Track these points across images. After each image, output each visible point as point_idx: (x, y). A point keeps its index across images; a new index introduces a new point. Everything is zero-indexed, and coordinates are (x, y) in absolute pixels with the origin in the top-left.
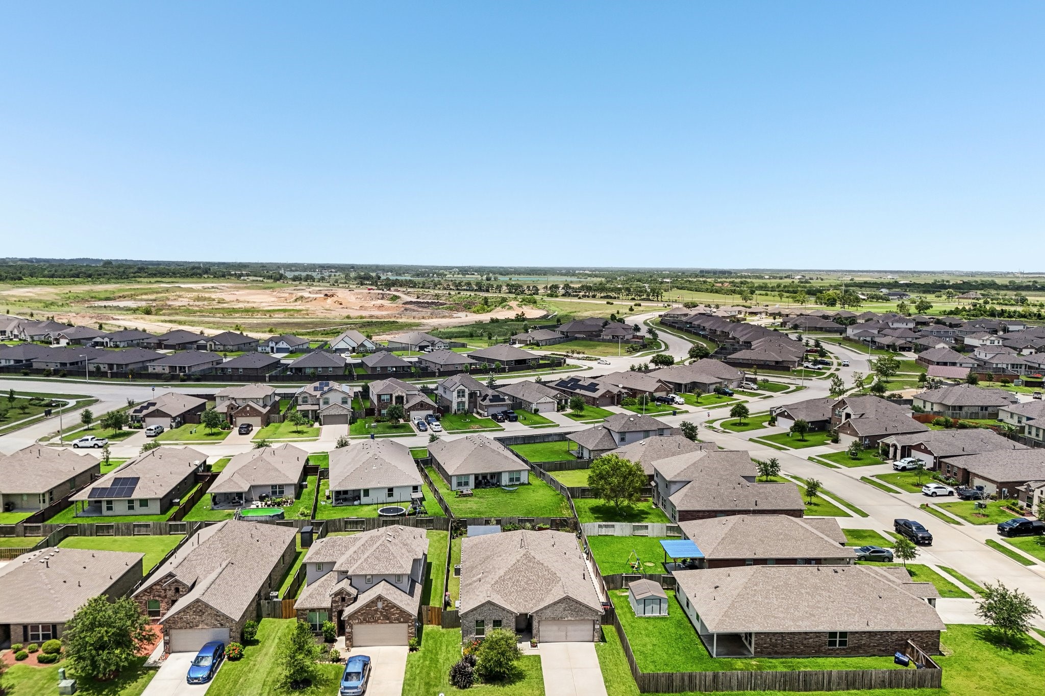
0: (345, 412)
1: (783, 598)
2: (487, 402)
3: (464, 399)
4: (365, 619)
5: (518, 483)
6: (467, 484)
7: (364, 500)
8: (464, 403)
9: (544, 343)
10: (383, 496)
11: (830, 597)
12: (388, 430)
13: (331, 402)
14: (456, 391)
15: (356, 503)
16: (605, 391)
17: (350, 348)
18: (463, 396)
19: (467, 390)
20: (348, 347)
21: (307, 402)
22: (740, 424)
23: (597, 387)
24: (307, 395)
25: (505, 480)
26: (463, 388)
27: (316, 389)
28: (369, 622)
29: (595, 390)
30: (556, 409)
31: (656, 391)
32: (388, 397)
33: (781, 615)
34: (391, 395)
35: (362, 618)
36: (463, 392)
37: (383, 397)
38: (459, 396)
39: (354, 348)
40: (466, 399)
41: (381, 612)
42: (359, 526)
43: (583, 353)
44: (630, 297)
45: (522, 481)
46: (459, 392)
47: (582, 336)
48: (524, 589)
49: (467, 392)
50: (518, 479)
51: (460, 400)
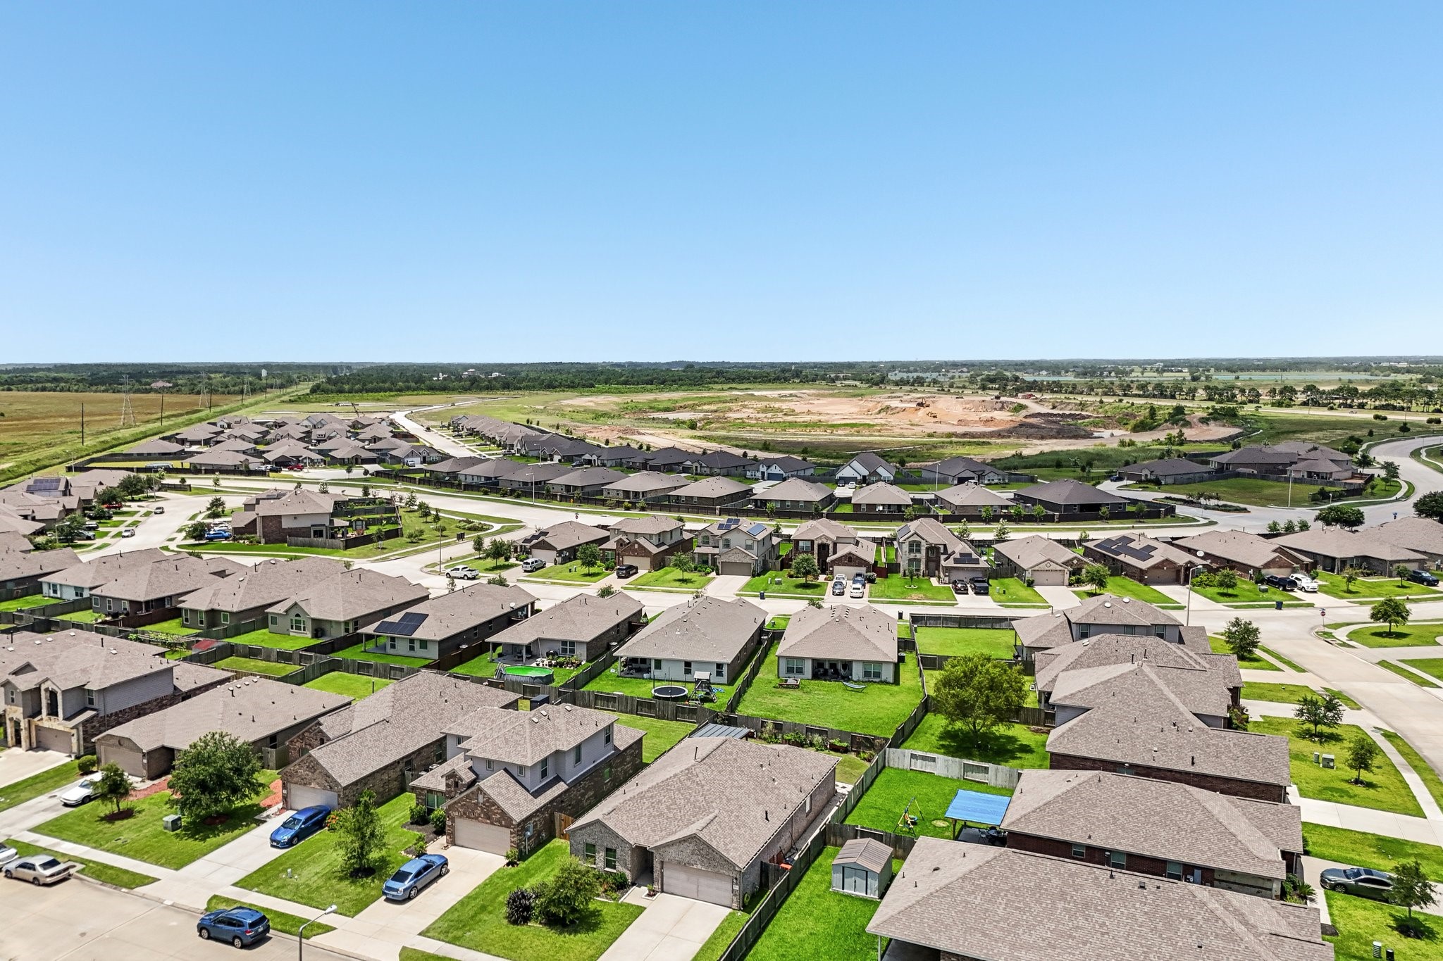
0: (747, 560)
1: (1017, 908)
3: (918, 556)
5: (877, 680)
6: (800, 671)
7: (650, 673)
8: (918, 561)
10: (675, 671)
11: (1103, 925)
13: (733, 545)
14: (907, 543)
15: (645, 675)
16: (1162, 559)
17: (859, 478)
18: (919, 551)
19: (923, 543)
20: (856, 475)
21: (708, 543)
22: (1389, 634)
23: (1152, 553)
24: (708, 534)
25: (857, 672)
26: (919, 539)
27: (720, 525)
28: (468, 817)
29: (1148, 558)
30: (1067, 582)
31: (1267, 565)
32: (809, 544)
33: (996, 933)
34: (812, 542)
35: (462, 810)
36: (919, 544)
37: (801, 544)
38: (911, 551)
39: (864, 477)
40: (922, 555)
41: (482, 809)
43: (1218, 498)
45: (883, 678)
46: (911, 545)
47: (1249, 471)
48: (660, 815)
49: (924, 546)
50: (878, 675)
51: (912, 556)
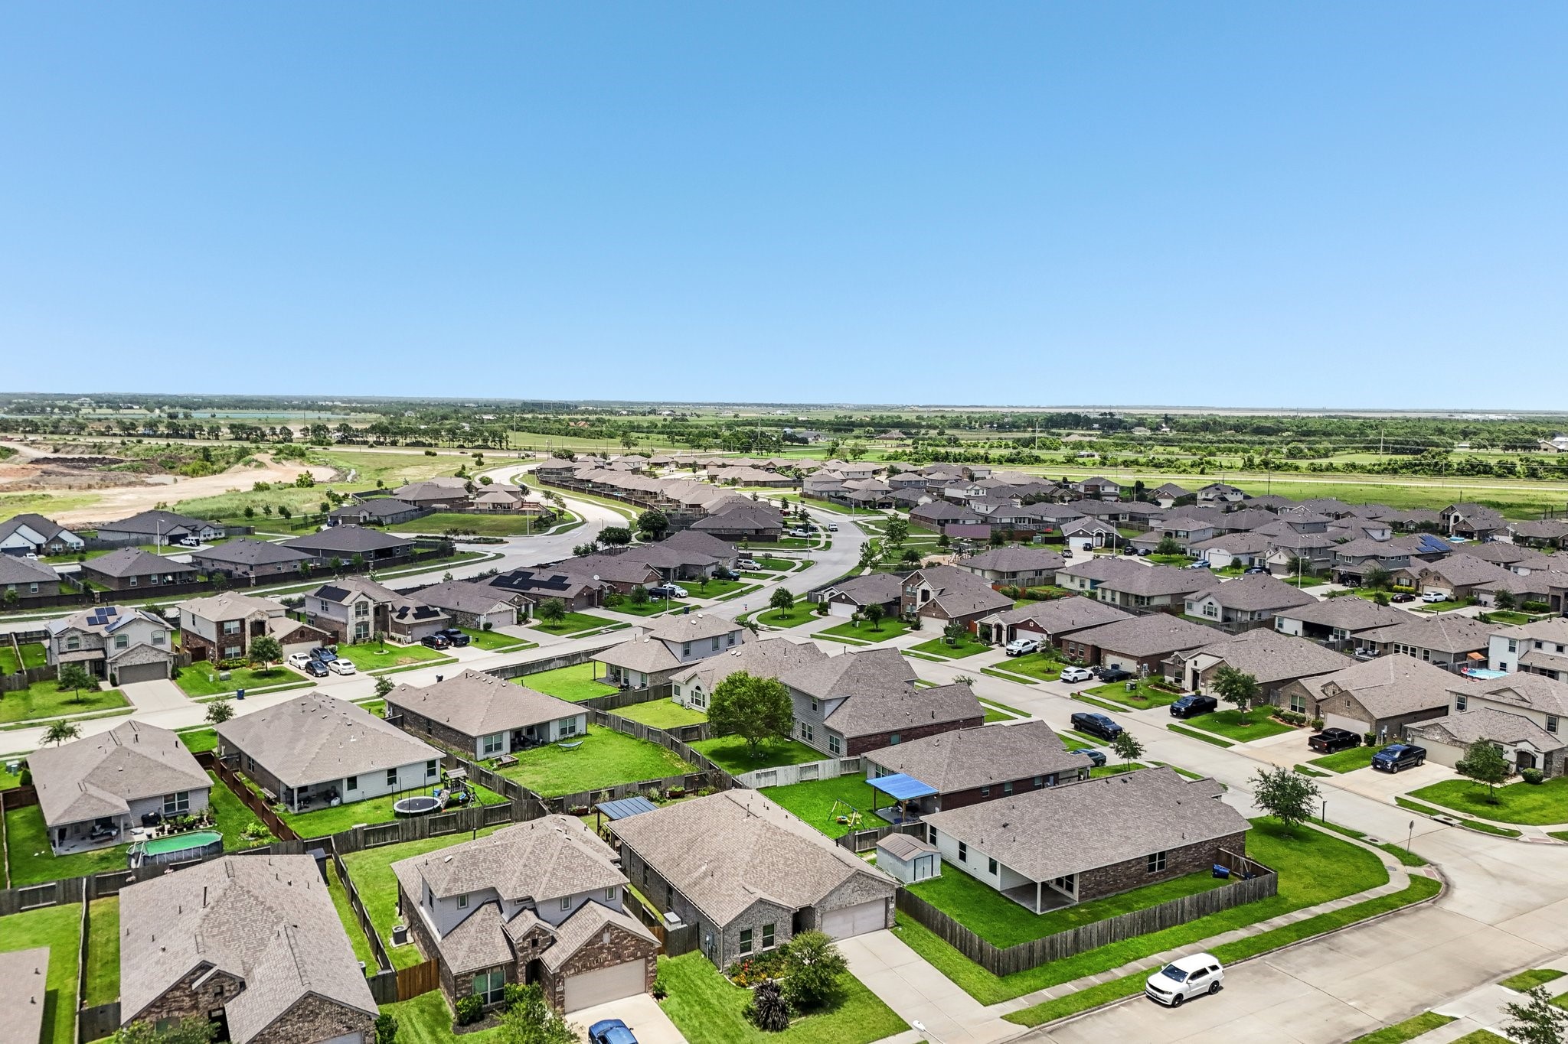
0: (162, 658)
2: (409, 620)
3: (366, 618)
4: (584, 966)
5: (572, 735)
6: (499, 747)
7: (348, 795)
8: (366, 625)
9: (389, 520)
10: (381, 785)
12: (256, 681)
13: (132, 642)
14: (353, 606)
15: (335, 802)
16: (582, 587)
17: (33, 547)
18: (366, 613)
19: (371, 603)
20: (27, 544)
21: (77, 645)
22: (784, 617)
23: (566, 582)
24: (78, 634)
25: (554, 733)
26: (365, 599)
27: (91, 621)
28: (591, 968)
29: (565, 587)
30: (515, 621)
31: (646, 581)
32: (237, 624)
34: (242, 621)
35: (579, 965)
36: (366, 605)
37: (227, 626)
38: (358, 614)
39: (39, 546)
40: (370, 618)
41: (609, 949)
42: (388, 837)
43: (474, 533)
44: (456, 444)
45: (578, 731)
46: (358, 607)
47: (443, 506)
48: (787, 874)
49: (371, 606)
50: (573, 729)
51: (360, 619)
